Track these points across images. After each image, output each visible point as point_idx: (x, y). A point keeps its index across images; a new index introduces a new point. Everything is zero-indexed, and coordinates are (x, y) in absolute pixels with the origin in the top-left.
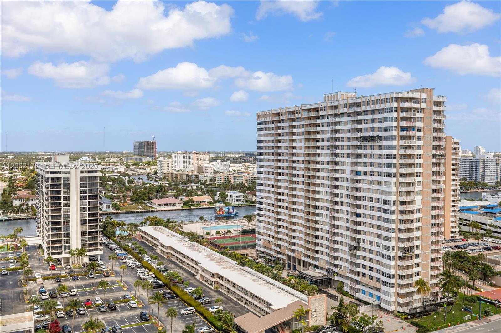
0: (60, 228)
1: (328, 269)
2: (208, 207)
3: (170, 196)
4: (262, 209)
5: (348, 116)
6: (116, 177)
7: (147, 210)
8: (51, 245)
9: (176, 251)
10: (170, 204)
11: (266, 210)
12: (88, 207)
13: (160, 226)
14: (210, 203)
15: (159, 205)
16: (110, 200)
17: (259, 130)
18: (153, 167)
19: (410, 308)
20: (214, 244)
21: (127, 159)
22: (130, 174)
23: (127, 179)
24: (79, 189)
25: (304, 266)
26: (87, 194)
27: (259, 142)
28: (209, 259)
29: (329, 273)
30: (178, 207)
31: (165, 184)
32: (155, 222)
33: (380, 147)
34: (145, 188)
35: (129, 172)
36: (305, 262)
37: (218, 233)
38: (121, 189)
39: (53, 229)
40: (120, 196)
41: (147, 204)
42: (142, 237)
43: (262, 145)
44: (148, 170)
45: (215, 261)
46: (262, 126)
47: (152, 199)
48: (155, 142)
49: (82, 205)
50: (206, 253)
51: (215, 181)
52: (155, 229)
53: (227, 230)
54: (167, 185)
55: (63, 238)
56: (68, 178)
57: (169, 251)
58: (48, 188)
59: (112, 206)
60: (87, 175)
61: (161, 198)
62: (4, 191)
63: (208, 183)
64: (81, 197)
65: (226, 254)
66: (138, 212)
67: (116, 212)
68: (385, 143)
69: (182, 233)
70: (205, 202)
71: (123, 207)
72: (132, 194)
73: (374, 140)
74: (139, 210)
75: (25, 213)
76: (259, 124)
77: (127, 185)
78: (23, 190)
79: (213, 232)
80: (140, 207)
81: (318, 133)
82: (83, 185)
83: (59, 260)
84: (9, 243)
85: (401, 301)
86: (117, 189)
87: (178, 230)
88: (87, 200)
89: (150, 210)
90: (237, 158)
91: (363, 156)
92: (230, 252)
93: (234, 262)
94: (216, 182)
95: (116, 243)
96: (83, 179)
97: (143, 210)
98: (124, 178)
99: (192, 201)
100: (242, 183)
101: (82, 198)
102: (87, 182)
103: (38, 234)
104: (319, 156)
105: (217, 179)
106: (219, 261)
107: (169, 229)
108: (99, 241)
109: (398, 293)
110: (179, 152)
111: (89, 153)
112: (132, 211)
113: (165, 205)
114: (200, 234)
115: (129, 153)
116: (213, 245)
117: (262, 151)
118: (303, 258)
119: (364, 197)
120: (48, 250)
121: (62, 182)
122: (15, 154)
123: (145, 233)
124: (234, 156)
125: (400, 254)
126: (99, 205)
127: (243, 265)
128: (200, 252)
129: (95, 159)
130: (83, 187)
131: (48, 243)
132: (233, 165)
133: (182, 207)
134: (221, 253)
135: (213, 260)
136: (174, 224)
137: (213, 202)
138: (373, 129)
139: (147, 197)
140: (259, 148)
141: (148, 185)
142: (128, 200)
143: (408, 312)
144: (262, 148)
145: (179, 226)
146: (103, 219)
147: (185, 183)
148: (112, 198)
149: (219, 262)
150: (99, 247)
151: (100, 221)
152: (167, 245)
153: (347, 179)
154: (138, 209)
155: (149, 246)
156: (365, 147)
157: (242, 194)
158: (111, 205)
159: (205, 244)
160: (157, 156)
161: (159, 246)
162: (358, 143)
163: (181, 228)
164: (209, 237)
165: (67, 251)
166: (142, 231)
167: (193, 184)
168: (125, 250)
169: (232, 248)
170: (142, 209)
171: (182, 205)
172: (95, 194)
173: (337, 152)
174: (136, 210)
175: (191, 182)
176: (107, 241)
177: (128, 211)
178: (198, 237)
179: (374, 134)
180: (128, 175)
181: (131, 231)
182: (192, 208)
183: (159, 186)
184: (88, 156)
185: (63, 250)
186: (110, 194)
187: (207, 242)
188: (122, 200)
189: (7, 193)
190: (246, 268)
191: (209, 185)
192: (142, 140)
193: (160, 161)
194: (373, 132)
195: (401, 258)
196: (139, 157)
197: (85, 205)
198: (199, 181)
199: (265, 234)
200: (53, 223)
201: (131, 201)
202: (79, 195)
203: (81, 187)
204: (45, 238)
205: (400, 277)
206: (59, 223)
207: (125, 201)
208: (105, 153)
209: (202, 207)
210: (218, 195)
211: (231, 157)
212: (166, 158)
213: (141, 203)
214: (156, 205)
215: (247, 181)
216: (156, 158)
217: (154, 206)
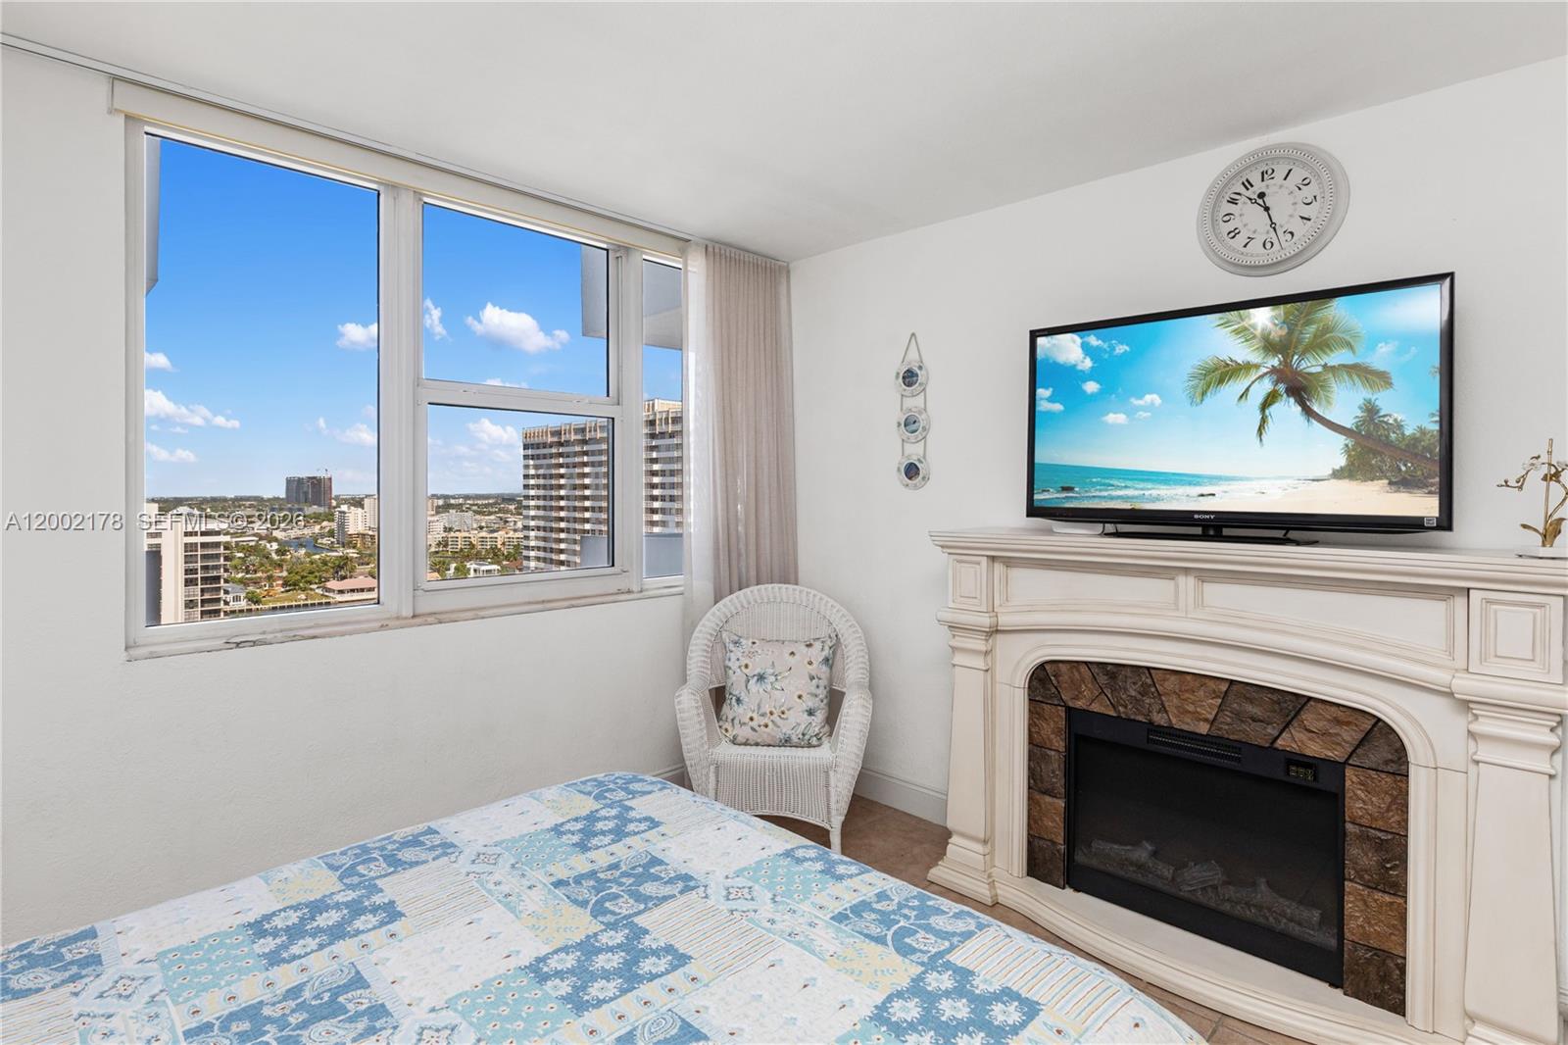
3: (362, 574)
6: (253, 544)
7: (316, 602)
10: (362, 590)
12: (199, 598)
15: (341, 592)
16: (242, 586)
17: (527, 457)
18: (325, 523)
21: (273, 510)
22: (279, 537)
23: (275, 546)
24: (181, 566)
26: (199, 576)
31: (352, 553)
34: (312, 563)
35: (277, 534)
38: (262, 565)
40: (260, 578)
41: (317, 591)
43: (533, 482)
44: (317, 529)
46: (531, 451)
47: (327, 580)
48: (330, 479)
49: (189, 596)
51: (446, 545)
54: (355, 555)
56: (158, 546)
59: (245, 598)
60: (199, 539)
61: (344, 578)
64: (186, 580)
66: (298, 606)
67: (253, 607)
71: (268, 598)
72: (285, 574)
74: (302, 603)
76: (526, 447)
77: (275, 557)
80: (303, 597)
82: (188, 559)
86: (254, 565)
88: (200, 586)
89: (324, 601)
90: (486, 506)
94: (449, 548)
96: (188, 547)
97: (309, 602)
98: (268, 545)
100: (496, 548)
101: (188, 583)
102: (199, 553)
105: (449, 543)
112: (286, 604)
113: (353, 591)
115: (278, 499)
117: (533, 492)
124: (480, 502)
126: (222, 595)
129: (204, 510)
130: (191, 562)
132: (478, 517)
139: (316, 577)
140: (526, 487)
141: (317, 557)
142: (277, 585)
144: (532, 487)
148: (243, 582)
154: (300, 600)
157: (495, 567)
158: (243, 595)
160: (334, 503)
170: (306, 599)
172: (215, 574)
174: (294, 603)
177: (279, 605)
180: (276, 540)
183: (341, 557)
184: (190, 506)
186: (240, 575)
188: (265, 586)
192: (303, 475)
193: (340, 512)
196: (297, 507)
197: (194, 595)
201: (283, 585)
202: (181, 577)
203: (186, 563)
207: (271, 586)
210: (452, 571)
211: (474, 505)
212: (352, 508)
213: (304, 590)
214: (334, 591)
215: (503, 544)
216: (330, 507)
217: (331, 594)
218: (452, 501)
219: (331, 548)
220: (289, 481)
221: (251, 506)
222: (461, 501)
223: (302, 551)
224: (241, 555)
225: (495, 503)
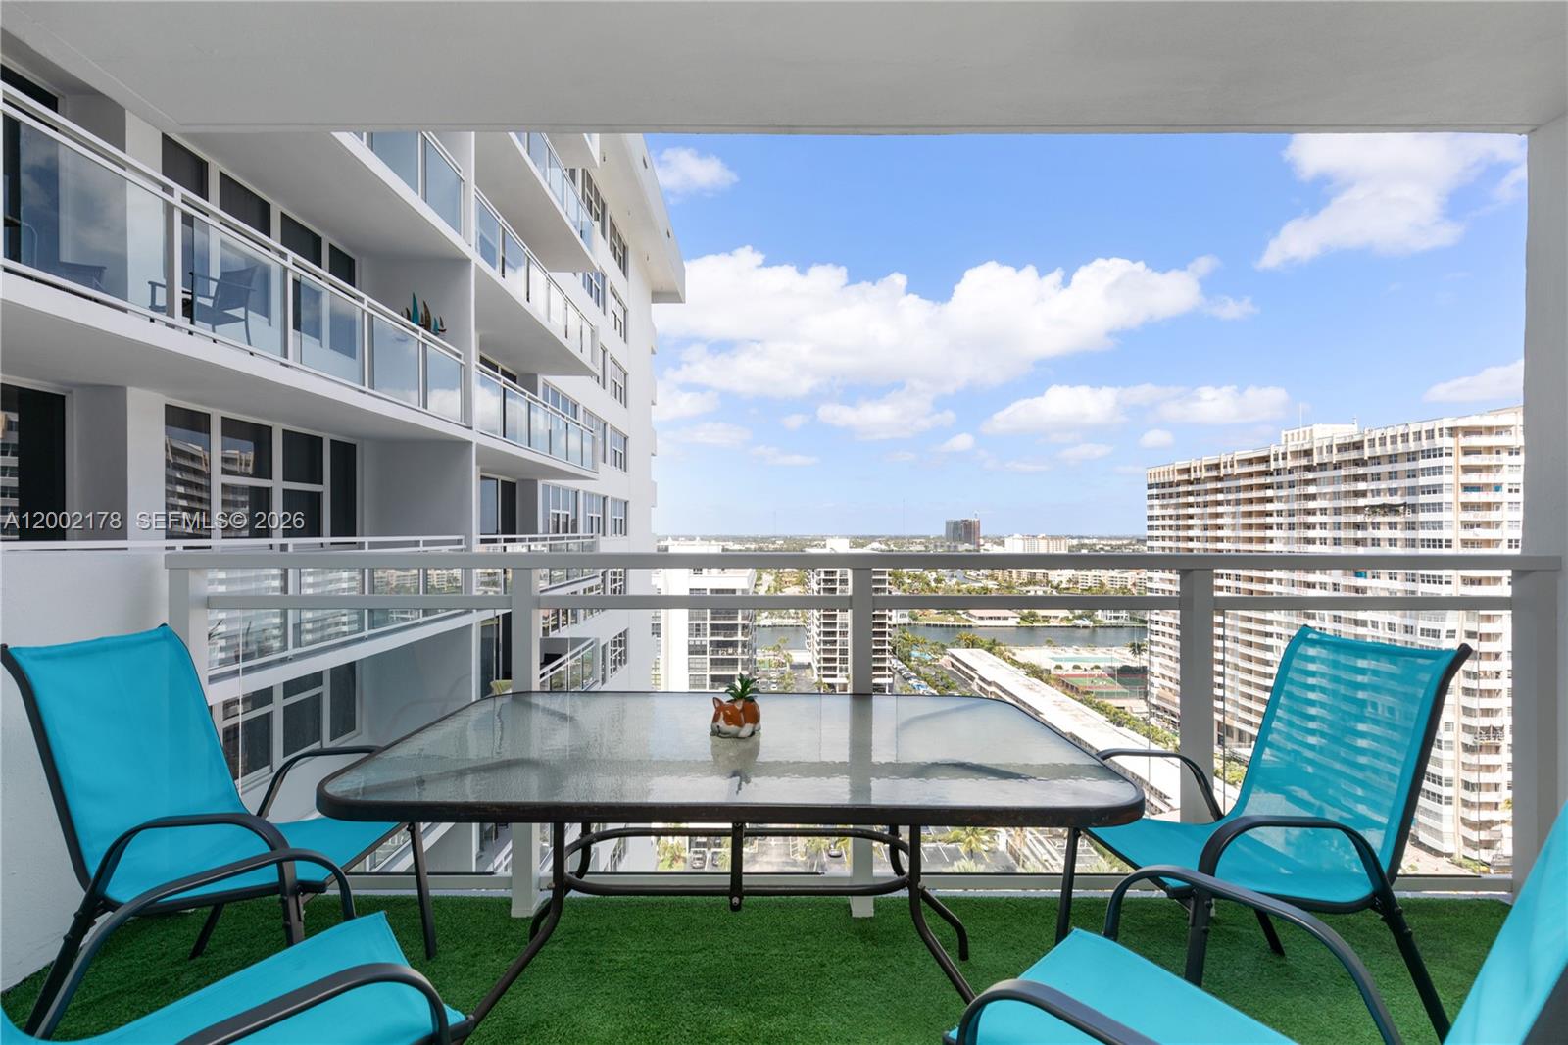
0: (835, 641)
1: (1294, 751)
2: (1063, 625)
4: (1157, 633)
5: (1335, 468)
7: (962, 624)
8: (823, 664)
9: (1004, 691)
10: (999, 618)
11: (1164, 634)
13: (980, 650)
14: (1067, 618)
15: (981, 618)
17: (1150, 497)
19: (1494, 852)
20: (1068, 685)
21: (936, 546)
23: (934, 576)
25: (1240, 739)
27: (1150, 518)
28: (1059, 707)
29: (1295, 759)
30: (1012, 622)
31: (993, 585)
32: (972, 644)
33: (1411, 526)
36: (1240, 732)
37: (1076, 667)
39: (825, 642)
41: (963, 615)
42: (953, 665)
43: (1156, 523)
45: (1069, 713)
46: (1155, 491)
47: (970, 608)
48: (979, 521)
50: (1055, 698)
51: (1077, 583)
52: (972, 654)
53: (1092, 665)
54: (995, 587)
55: (837, 655)
57: (992, 689)
58: (820, 584)
59: (908, 615)
62: (769, 587)
63: (1064, 586)
65: (1089, 703)
66: (947, 626)
67: (913, 622)
68: (1423, 516)
69: (1014, 663)
70: (1057, 617)
71: (923, 617)
73: (1397, 512)
74: (950, 624)
75: (793, 618)
76: (1150, 487)
77: (933, 584)
78: (792, 588)
79: (1068, 666)
80: (952, 619)
81: (1270, 500)
83: (831, 686)
84: (772, 657)
85: (1474, 836)
86: (918, 590)
87: (1009, 658)
89: (967, 624)
91: (1369, 542)
92: (1096, 701)
93: (1103, 718)
94: (1079, 586)
95: (912, 670)
97: (956, 624)
99: (1034, 615)
100: (1126, 588)
103: (807, 647)
104: (1271, 541)
105: (1080, 581)
106: (1074, 712)
107: (994, 654)
108: (887, 664)
109: (1463, 819)
110: (1017, 536)
111: (880, 537)
112: (938, 623)
113: (991, 618)
114: (1045, 666)
115: (939, 538)
116: (1068, 687)
117: (1156, 533)
118: (1236, 725)
119: (1373, 622)
120: (819, 671)
121: (838, 577)
122: (785, 539)
123: (958, 659)
124: (1114, 543)
125: (1469, 740)
127: (1120, 725)
128: (1043, 696)
129: (889, 546)
131: (819, 662)
133: (1019, 623)
134: (1081, 701)
135: (1066, 710)
136: (1003, 648)
137: (1071, 617)
138: (1393, 492)
140: (1150, 528)
141: (965, 586)
143: (1488, 859)
144: (1158, 528)
145: (1010, 651)
146: (896, 633)
147: (1026, 585)
149: (1076, 715)
150: (887, 673)
151: (890, 636)
152: (989, 680)
153: (1334, 585)
154: (949, 621)
155: (961, 678)
156: (1376, 526)
158: (906, 613)
159: (1052, 683)
160: (982, 542)
161: (977, 680)
162: (1360, 518)
163: (1014, 654)
164: (1059, 672)
165: (844, 674)
166: (953, 656)
167: (1037, 588)
168: (925, 681)
169: (1101, 694)
170: (955, 621)
171: (1019, 620)
173: (1311, 534)
174: (944, 623)
175: (1035, 584)
176: (900, 665)
177: (932, 623)
178: (1042, 672)
179: (1397, 500)
181: (935, 653)
182: (1035, 625)
184: (880, 542)
185: (837, 673)
187: (1055, 680)
189: (773, 590)
190: (1124, 730)
191: (1065, 589)
192: (959, 518)
194: (1394, 497)
195: (1467, 748)
196: (953, 544)
198: (1048, 582)
199: (1164, 677)
200: (827, 634)
204: (816, 653)
205: (1467, 786)
206: (833, 634)
208: (903, 538)
209: (1051, 624)
211: (1107, 545)
212: (995, 546)
213: (953, 614)
214: (975, 616)
215: (1134, 585)
216: (979, 546)
217: (973, 619)
218: (1086, 541)
219: (977, 581)
220: (947, 524)
221: (921, 543)
222: (1094, 541)
223: (954, 581)
224: (910, 581)
225: (1130, 544)
